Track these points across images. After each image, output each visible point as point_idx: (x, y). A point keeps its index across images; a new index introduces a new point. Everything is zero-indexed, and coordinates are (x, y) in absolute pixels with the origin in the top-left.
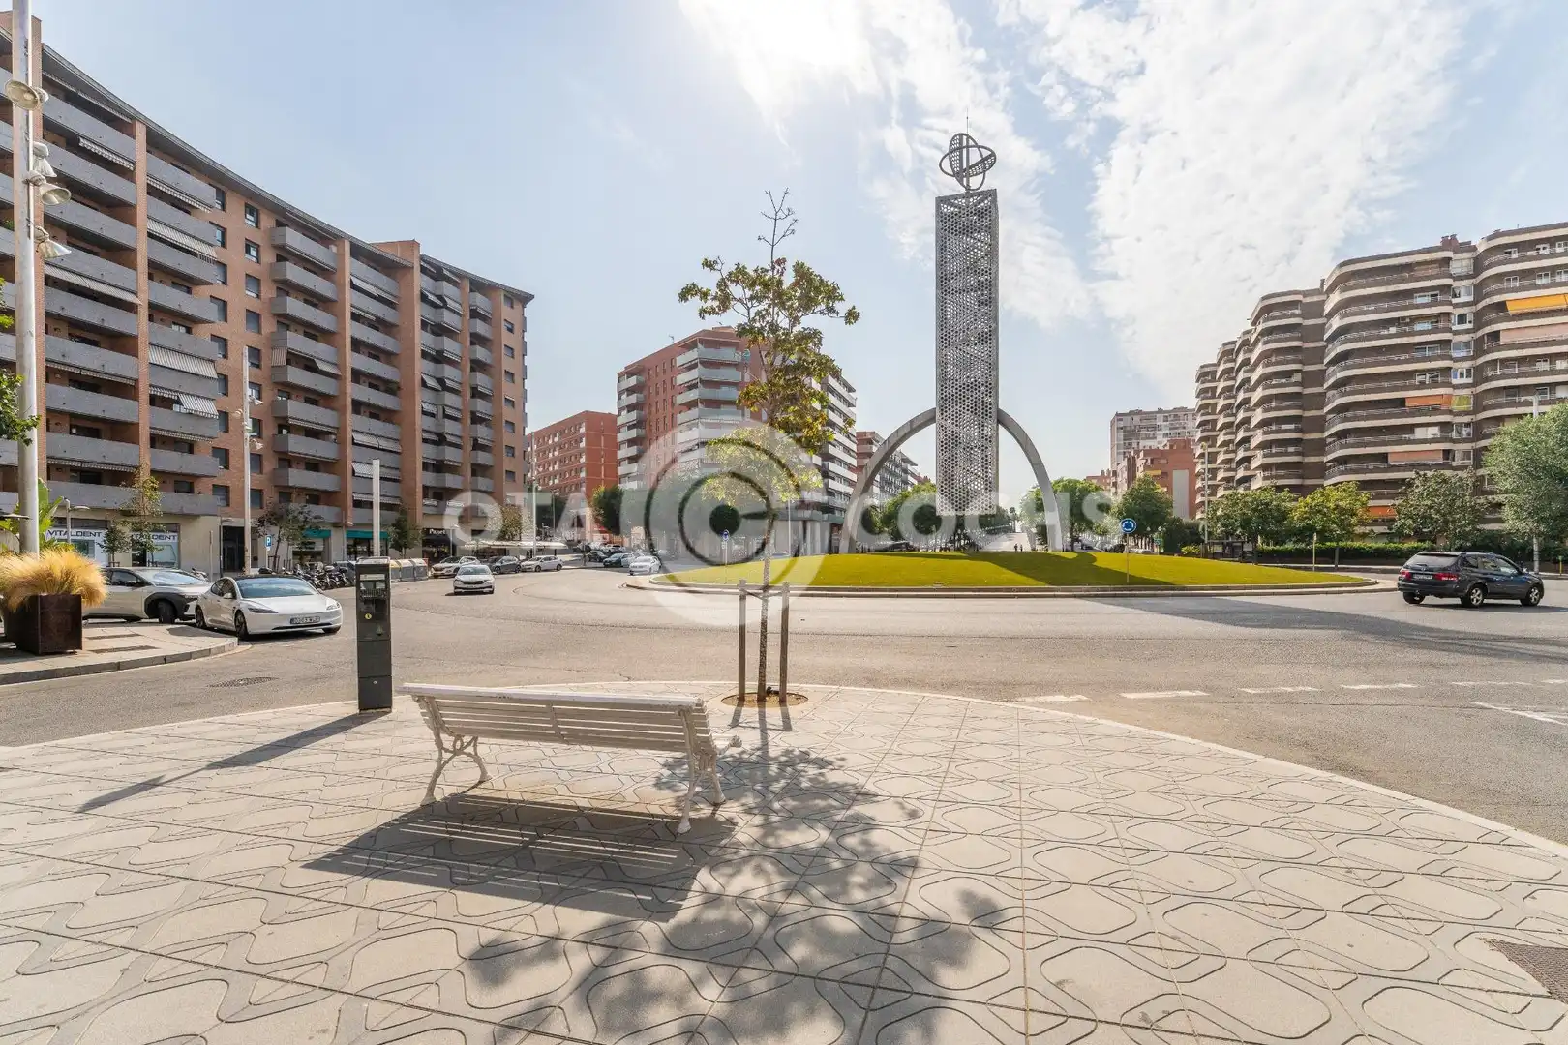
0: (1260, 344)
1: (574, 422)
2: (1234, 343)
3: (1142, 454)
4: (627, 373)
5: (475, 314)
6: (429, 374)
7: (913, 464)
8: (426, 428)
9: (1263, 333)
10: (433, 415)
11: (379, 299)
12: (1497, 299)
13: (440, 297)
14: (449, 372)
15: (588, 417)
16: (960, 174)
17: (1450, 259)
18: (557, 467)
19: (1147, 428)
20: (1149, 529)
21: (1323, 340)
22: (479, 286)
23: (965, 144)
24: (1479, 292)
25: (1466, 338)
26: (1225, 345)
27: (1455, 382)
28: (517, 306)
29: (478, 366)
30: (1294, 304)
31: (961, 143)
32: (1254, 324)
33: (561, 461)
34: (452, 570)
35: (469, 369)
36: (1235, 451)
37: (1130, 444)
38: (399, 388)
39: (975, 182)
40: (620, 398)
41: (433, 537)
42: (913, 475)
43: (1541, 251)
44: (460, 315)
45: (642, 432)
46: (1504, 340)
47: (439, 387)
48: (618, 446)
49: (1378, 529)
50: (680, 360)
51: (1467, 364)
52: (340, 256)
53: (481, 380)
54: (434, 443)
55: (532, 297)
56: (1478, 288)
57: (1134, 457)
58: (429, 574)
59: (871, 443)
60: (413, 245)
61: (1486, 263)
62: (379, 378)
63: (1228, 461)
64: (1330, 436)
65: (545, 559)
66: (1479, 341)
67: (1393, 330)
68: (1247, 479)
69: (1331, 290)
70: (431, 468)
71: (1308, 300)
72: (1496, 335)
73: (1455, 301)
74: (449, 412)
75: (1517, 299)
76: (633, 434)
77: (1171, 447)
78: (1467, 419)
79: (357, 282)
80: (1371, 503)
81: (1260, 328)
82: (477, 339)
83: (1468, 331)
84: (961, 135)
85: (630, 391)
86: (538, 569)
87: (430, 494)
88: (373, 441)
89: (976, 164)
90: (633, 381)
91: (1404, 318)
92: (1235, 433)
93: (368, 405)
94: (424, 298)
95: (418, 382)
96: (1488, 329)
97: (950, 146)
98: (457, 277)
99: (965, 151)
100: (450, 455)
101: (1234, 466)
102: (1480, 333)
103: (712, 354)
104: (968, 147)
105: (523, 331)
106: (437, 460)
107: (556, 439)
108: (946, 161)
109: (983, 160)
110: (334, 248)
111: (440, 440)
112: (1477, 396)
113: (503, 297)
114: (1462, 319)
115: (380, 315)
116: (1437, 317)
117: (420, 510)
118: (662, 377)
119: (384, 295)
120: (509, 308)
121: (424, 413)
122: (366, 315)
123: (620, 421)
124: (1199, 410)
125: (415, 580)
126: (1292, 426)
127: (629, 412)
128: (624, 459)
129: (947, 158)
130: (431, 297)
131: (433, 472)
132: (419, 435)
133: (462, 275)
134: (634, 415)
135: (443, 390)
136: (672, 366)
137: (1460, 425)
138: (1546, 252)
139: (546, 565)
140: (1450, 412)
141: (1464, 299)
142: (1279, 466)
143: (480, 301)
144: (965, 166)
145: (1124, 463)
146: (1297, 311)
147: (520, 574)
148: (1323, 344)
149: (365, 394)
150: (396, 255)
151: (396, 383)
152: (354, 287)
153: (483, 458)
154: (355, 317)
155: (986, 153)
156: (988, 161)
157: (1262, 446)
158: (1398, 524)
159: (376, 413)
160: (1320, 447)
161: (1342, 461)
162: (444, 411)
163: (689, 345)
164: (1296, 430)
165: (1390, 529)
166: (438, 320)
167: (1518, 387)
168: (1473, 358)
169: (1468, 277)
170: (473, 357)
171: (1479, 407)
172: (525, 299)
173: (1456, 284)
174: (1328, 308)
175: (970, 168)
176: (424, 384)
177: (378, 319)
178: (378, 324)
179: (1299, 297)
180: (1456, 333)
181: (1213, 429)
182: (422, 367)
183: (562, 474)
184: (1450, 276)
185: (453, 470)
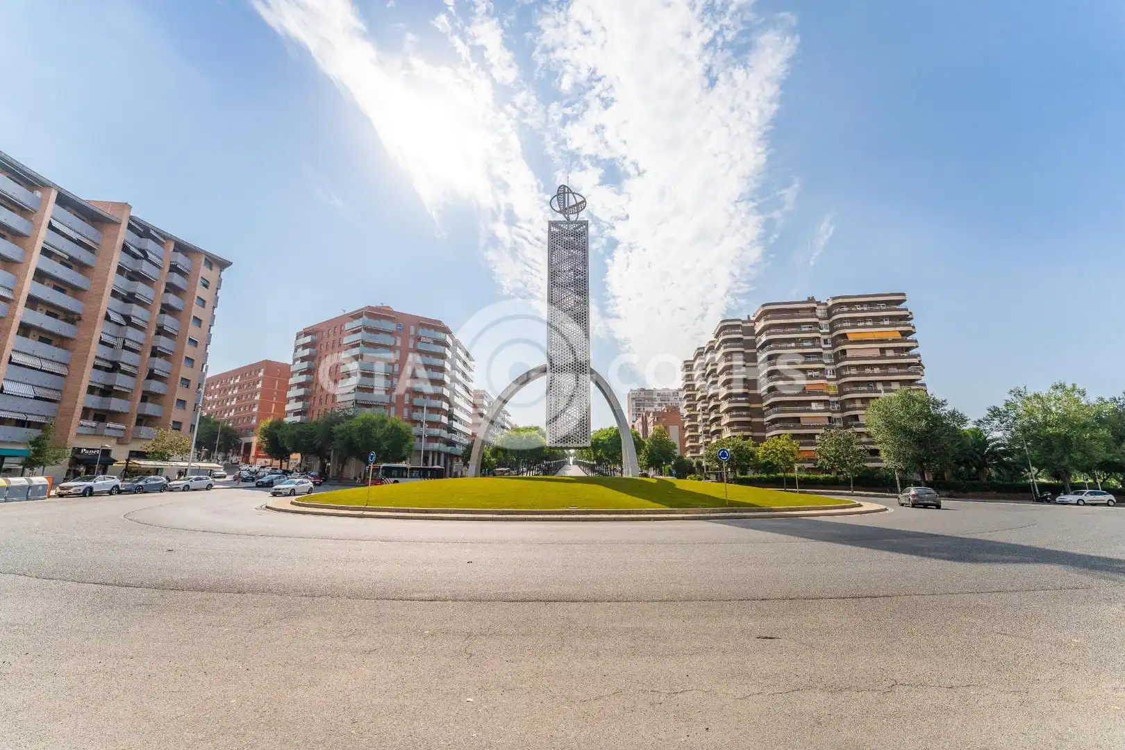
0: (722, 348)
1: (254, 368)
2: (703, 348)
3: (651, 415)
4: (304, 333)
5: (174, 268)
6: (116, 310)
7: (509, 415)
8: (99, 355)
9: (725, 341)
10: (112, 346)
11: (78, 243)
12: (842, 332)
13: (143, 251)
14: (136, 311)
15: (269, 366)
16: (564, 211)
17: (815, 308)
18: (234, 403)
19: (648, 400)
20: (664, 463)
21: (755, 348)
22: (181, 247)
23: (566, 191)
24: (832, 327)
25: (829, 352)
26: (699, 349)
27: (828, 377)
28: (216, 269)
29: (167, 309)
30: (738, 326)
31: (564, 190)
32: (717, 336)
33: (238, 399)
34: (82, 489)
35: (158, 312)
36: (708, 414)
37: (639, 409)
38: (80, 319)
39: (573, 217)
40: (296, 351)
41: (83, 457)
42: (508, 422)
43: (858, 309)
44: (160, 268)
45: (310, 377)
46: (848, 355)
47: (124, 323)
48: (289, 388)
49: (807, 465)
50: (348, 326)
51: (832, 367)
52: (43, 202)
53: (169, 322)
54: (107, 370)
55: (230, 264)
56: (831, 325)
57: (646, 416)
58: (53, 493)
59: (483, 398)
60: (126, 206)
61: (833, 312)
62: (59, 308)
63: (705, 420)
64: (766, 406)
65: (196, 480)
66: (836, 355)
67: (793, 345)
68: (718, 432)
69: (758, 320)
70: (97, 392)
71: (745, 325)
72: (844, 352)
73: (821, 331)
74: (128, 343)
75: (852, 333)
76: (303, 379)
77: (668, 411)
78: (836, 399)
79: (55, 224)
80: (802, 448)
81: (721, 339)
82: (171, 288)
83: (830, 349)
84: (565, 186)
85: (305, 346)
86: (187, 488)
87: (91, 415)
88: (36, 363)
89: (574, 206)
90: (308, 339)
91: (798, 338)
92: (708, 403)
93: (40, 330)
94: (125, 249)
95: (102, 314)
96: (840, 348)
97: (558, 191)
98: (161, 238)
99: (566, 194)
100: (120, 381)
101: (708, 423)
102: (836, 350)
103: (374, 324)
104: (568, 193)
105: (218, 289)
106: (105, 385)
107: (237, 381)
108: (555, 201)
109: (577, 204)
110: (38, 194)
111: (115, 367)
112: (839, 386)
113: (203, 260)
114: (826, 342)
115: (72, 254)
116: (813, 339)
117: (74, 429)
118: (332, 338)
119: (85, 240)
120: (208, 270)
121: (102, 342)
122: (59, 253)
123: (293, 369)
124: (684, 388)
125: (28, 499)
126: (744, 399)
127: (302, 362)
128: (292, 398)
129: (556, 198)
130: (132, 249)
131: (100, 395)
132: (91, 361)
133: (167, 238)
134: (305, 365)
135: (127, 325)
136: (341, 331)
137: (833, 402)
138: (860, 309)
139: (193, 485)
140: (828, 394)
141: (824, 331)
142: (739, 423)
143: (180, 259)
144: (566, 206)
145: (640, 420)
146: (740, 331)
147: (166, 493)
148: (755, 351)
149: (39, 319)
150: (107, 212)
151: (78, 314)
152: (50, 226)
153: (155, 386)
154: (45, 252)
155: (579, 200)
156: (580, 206)
157: (728, 411)
158: (819, 462)
159: (46, 337)
160: (761, 414)
161: (774, 421)
162: (124, 342)
163: (356, 316)
164: (746, 401)
165: (815, 465)
166: (137, 269)
167: (859, 382)
168: (835, 364)
169: (826, 319)
170: (164, 302)
171: (841, 393)
172: (223, 264)
173: (820, 322)
174: (757, 329)
175: (570, 207)
176: (107, 318)
177: (71, 259)
178: (70, 263)
179: (740, 323)
180: (824, 349)
181: (694, 399)
182: (107, 302)
183: (237, 408)
184: (817, 317)
185: (121, 395)
